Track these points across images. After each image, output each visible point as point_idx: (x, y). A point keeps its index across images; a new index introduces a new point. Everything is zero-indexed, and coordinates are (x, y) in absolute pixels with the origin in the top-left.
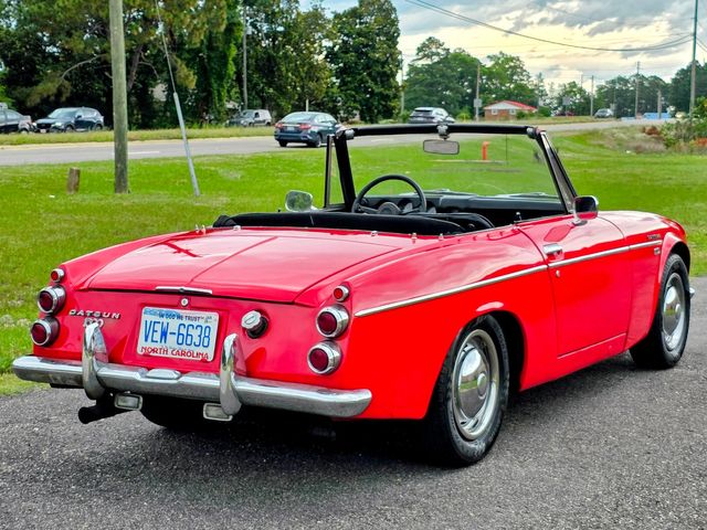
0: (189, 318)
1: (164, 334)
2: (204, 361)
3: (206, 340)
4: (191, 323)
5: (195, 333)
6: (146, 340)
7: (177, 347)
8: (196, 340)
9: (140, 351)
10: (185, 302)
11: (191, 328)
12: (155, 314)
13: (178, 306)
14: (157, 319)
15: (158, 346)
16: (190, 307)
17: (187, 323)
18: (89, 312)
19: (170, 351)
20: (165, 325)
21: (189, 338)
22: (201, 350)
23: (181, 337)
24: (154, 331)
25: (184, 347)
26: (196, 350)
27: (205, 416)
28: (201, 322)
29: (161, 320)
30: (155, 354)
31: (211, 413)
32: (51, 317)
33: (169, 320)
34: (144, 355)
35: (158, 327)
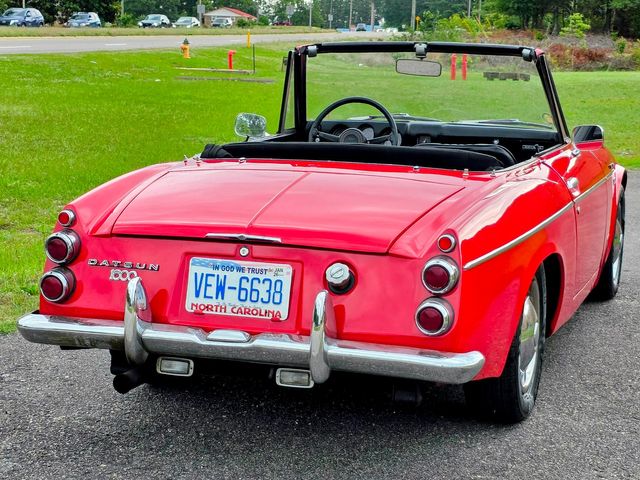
0: (253, 271)
1: (221, 289)
2: (276, 320)
3: (277, 296)
4: (256, 276)
5: (263, 288)
6: (197, 295)
7: (239, 304)
8: (264, 296)
9: (188, 308)
10: (244, 251)
11: (255, 282)
12: (207, 265)
13: (236, 256)
14: (210, 271)
15: (213, 302)
16: (251, 257)
17: (251, 276)
18: (116, 262)
19: (229, 309)
20: (221, 278)
21: (255, 294)
22: (270, 307)
23: (243, 293)
24: (207, 285)
25: (248, 304)
26: (264, 308)
27: (278, 383)
28: (269, 275)
29: (216, 272)
30: (210, 312)
31: (285, 379)
32: (63, 268)
33: (225, 273)
34: (195, 313)
35: (212, 281)
